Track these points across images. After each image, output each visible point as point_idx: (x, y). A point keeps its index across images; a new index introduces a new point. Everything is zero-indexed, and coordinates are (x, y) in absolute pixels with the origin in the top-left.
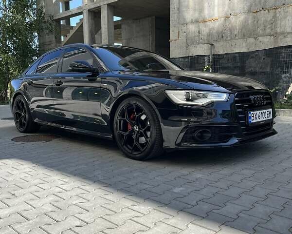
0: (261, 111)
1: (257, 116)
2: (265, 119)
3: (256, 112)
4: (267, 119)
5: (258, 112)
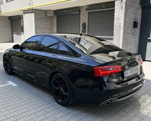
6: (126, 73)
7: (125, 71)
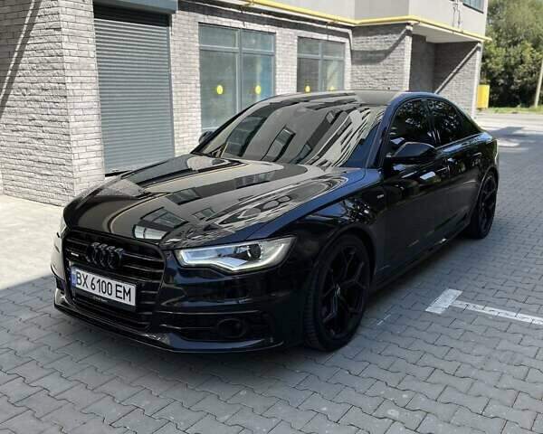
0: (97, 278)
1: (89, 282)
2: (106, 296)
3: (86, 274)
4: (113, 297)
5: (91, 276)
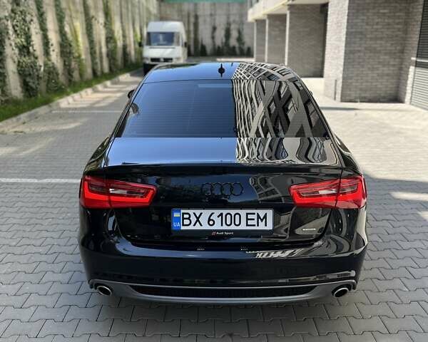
6: (189, 219)
7: (182, 211)
